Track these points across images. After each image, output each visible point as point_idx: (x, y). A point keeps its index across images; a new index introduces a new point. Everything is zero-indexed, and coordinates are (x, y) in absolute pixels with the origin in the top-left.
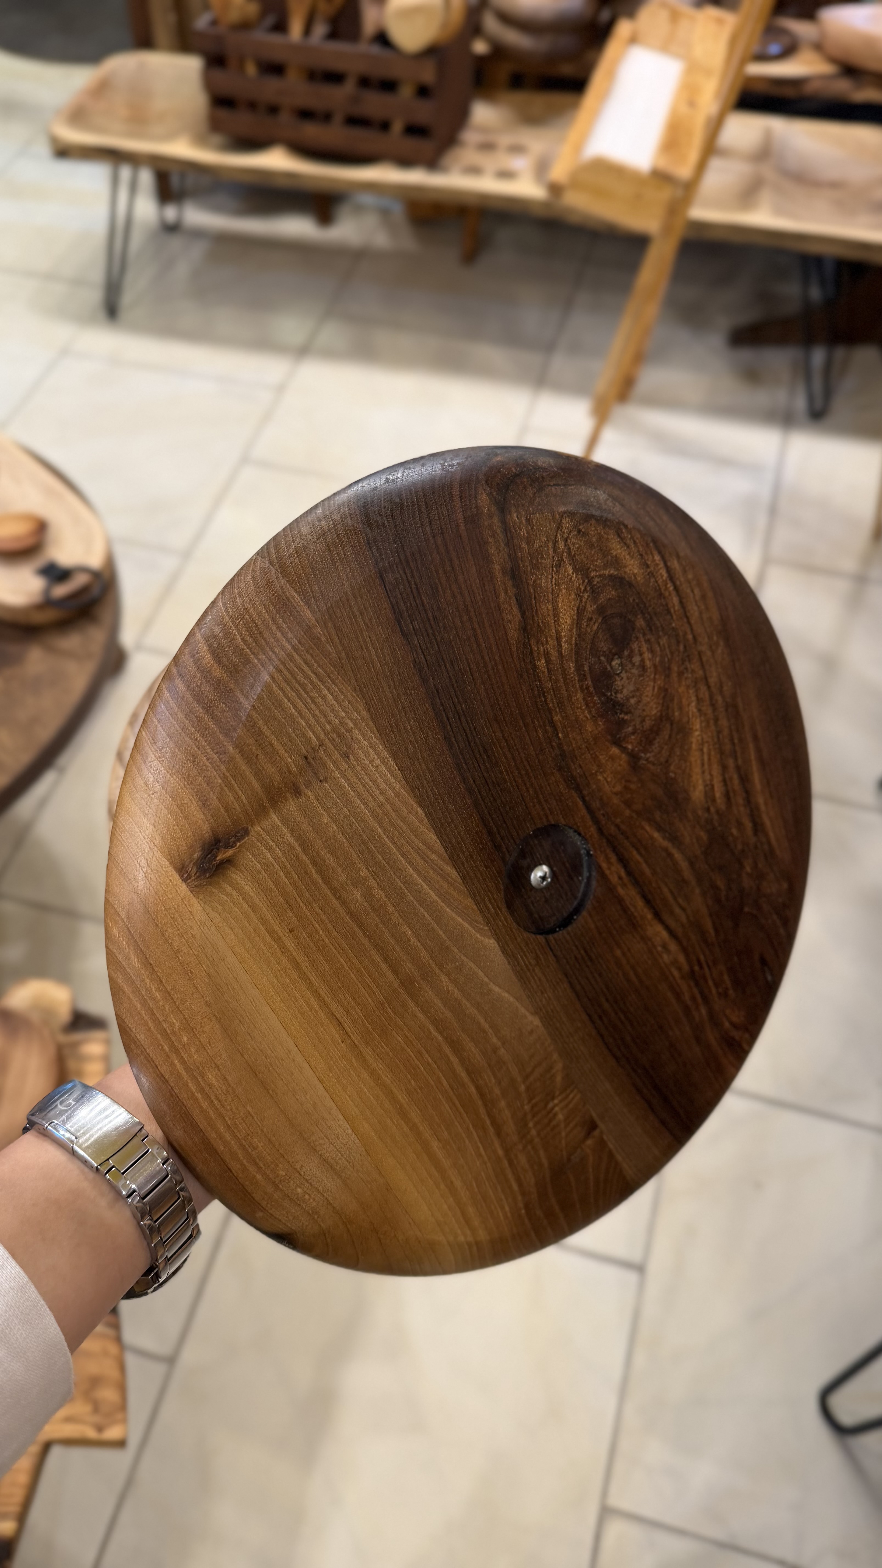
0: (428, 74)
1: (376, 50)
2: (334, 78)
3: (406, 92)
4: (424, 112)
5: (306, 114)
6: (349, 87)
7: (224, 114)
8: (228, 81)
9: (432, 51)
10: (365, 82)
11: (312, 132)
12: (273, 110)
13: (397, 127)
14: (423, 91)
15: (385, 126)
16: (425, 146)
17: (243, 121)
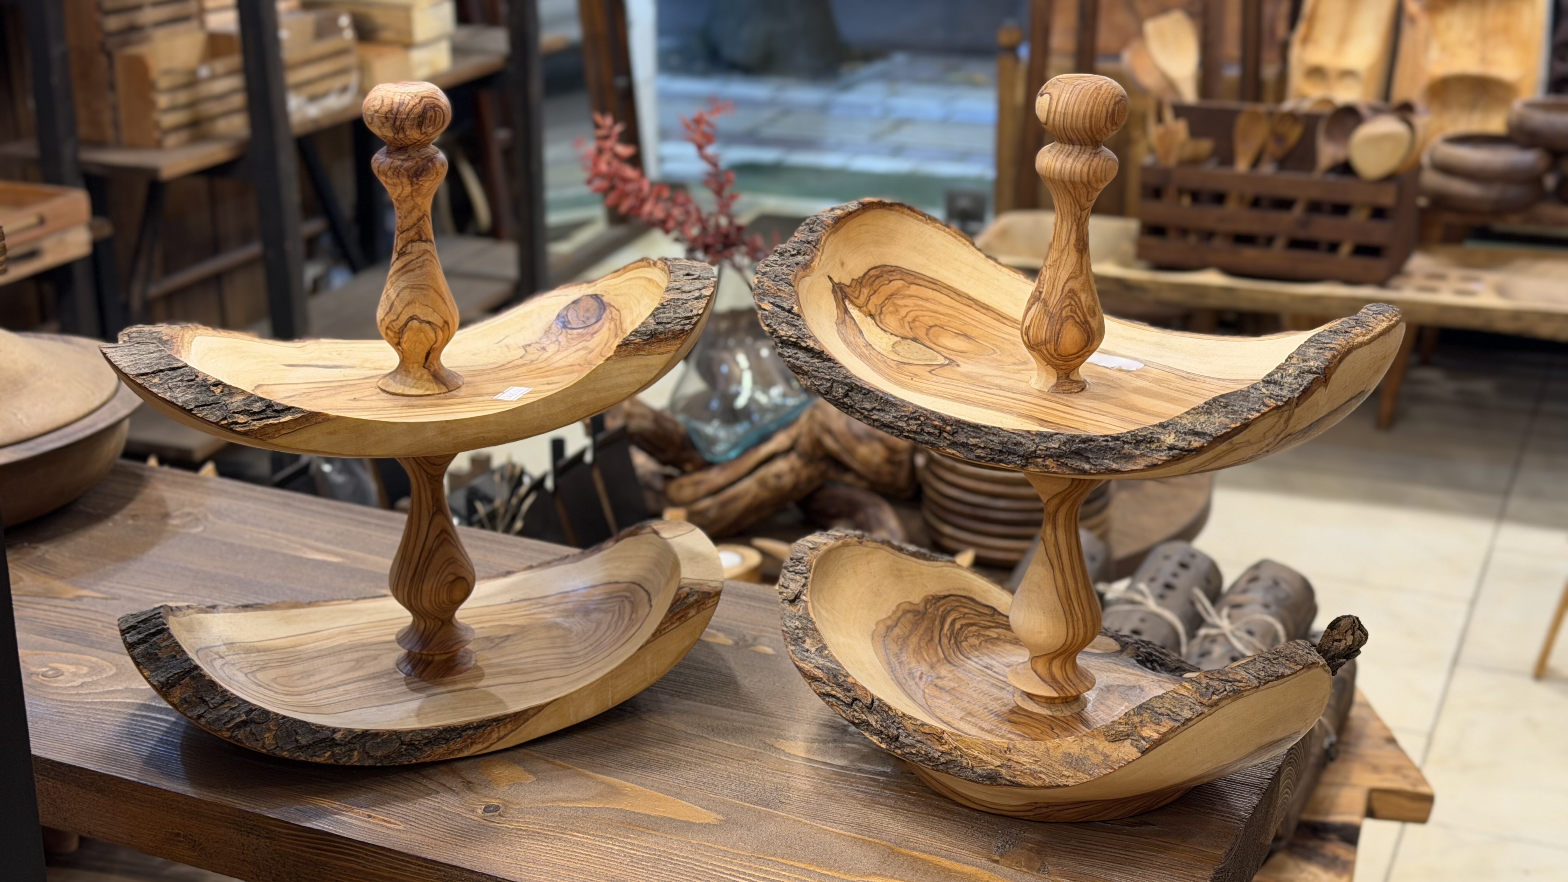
0: (1387, 198)
1: (1332, 178)
2: (1284, 204)
3: (1359, 216)
4: (1378, 232)
5: (1244, 239)
6: (1298, 211)
7: (1153, 241)
8: (1160, 211)
9: (1390, 178)
10: (1315, 207)
11: (1250, 255)
12: (1209, 235)
13: (1345, 249)
14: (1379, 213)
15: (1333, 247)
16: (1377, 265)
17: (1171, 248)
